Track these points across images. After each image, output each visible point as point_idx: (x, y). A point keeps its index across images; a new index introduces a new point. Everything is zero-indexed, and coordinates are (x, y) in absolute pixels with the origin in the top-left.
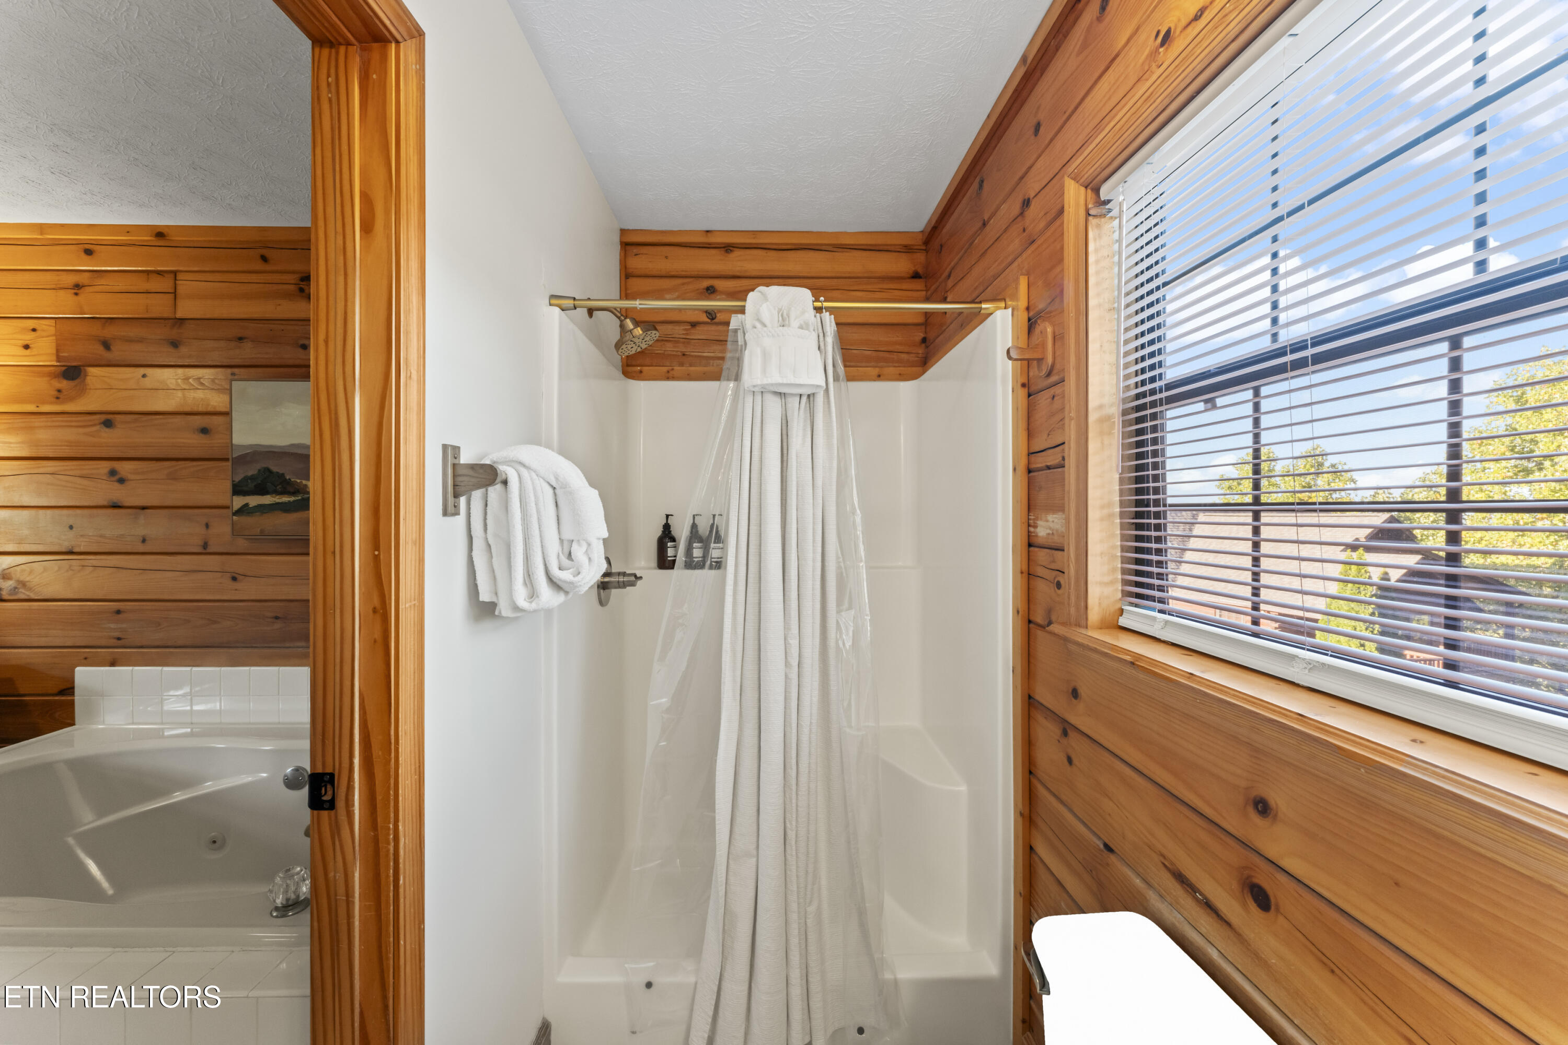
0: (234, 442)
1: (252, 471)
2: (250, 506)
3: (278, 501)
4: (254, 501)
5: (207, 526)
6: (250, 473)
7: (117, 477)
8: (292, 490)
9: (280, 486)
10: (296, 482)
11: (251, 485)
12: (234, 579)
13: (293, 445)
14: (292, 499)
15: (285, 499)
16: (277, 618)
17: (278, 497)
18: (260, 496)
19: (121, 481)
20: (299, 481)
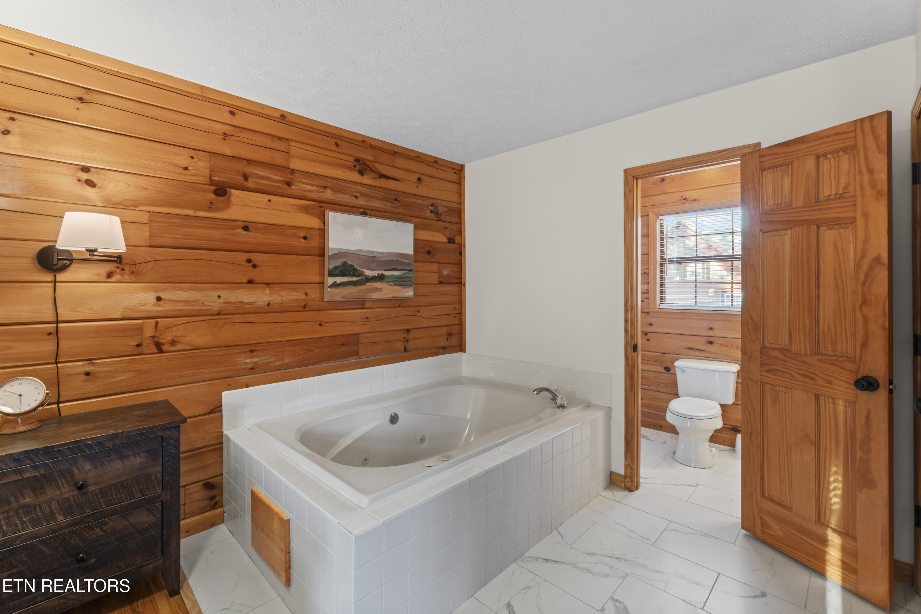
0: (329, 247)
1: (339, 263)
2: (337, 283)
3: (351, 280)
4: (339, 280)
5: (306, 294)
6: (337, 265)
7: (251, 264)
8: (357, 274)
9: (352, 272)
10: (359, 270)
11: (338, 272)
12: (320, 325)
13: (358, 250)
14: (357, 279)
15: (355, 279)
16: (343, 345)
17: (351, 278)
18: (342, 277)
19: (255, 266)
20: (360, 269)
